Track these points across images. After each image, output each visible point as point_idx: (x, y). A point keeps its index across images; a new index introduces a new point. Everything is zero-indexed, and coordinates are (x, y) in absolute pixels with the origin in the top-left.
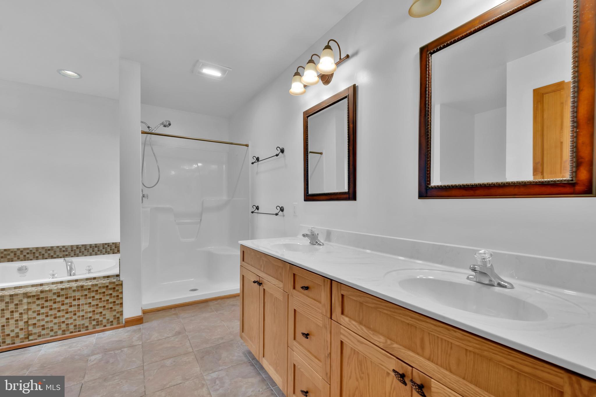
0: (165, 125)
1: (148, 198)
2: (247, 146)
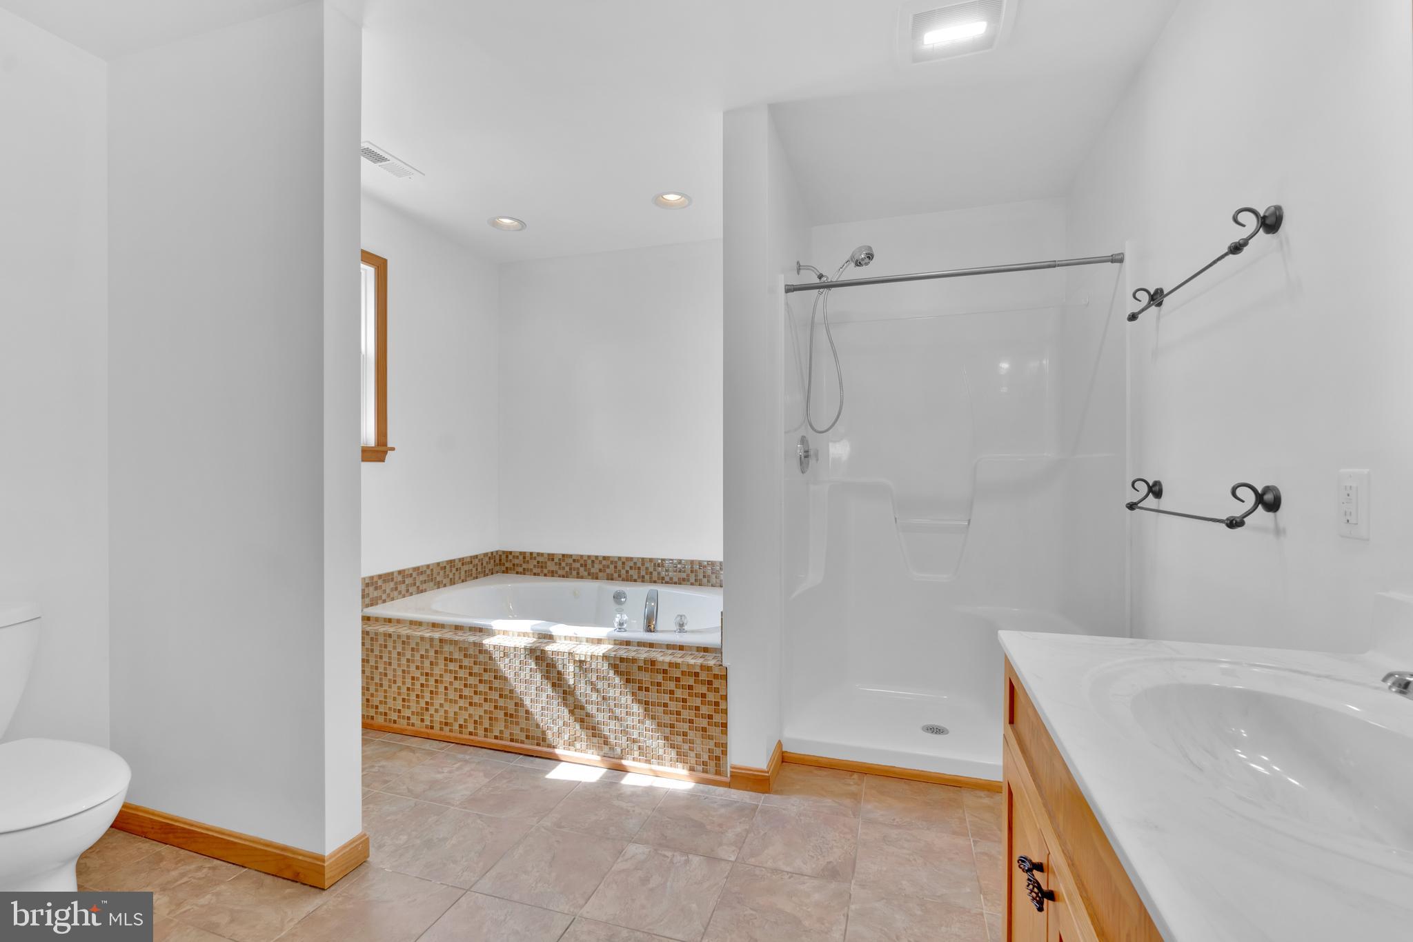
0: (857, 261)
1: (817, 460)
2: (1118, 259)
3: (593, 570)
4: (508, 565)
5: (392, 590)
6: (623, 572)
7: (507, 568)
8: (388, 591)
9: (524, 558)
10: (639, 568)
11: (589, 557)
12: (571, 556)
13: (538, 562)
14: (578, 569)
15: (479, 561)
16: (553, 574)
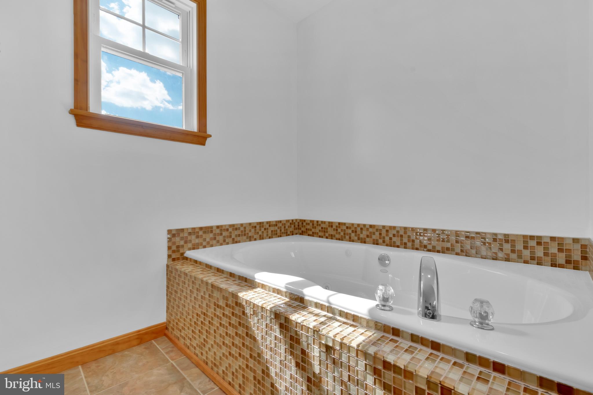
3: (362, 236)
4: (303, 229)
5: (211, 239)
6: (387, 239)
7: (302, 231)
8: (208, 240)
9: (313, 224)
10: (402, 236)
11: (359, 225)
12: (344, 224)
13: (322, 228)
14: (350, 234)
15: (283, 225)
16: (332, 237)
